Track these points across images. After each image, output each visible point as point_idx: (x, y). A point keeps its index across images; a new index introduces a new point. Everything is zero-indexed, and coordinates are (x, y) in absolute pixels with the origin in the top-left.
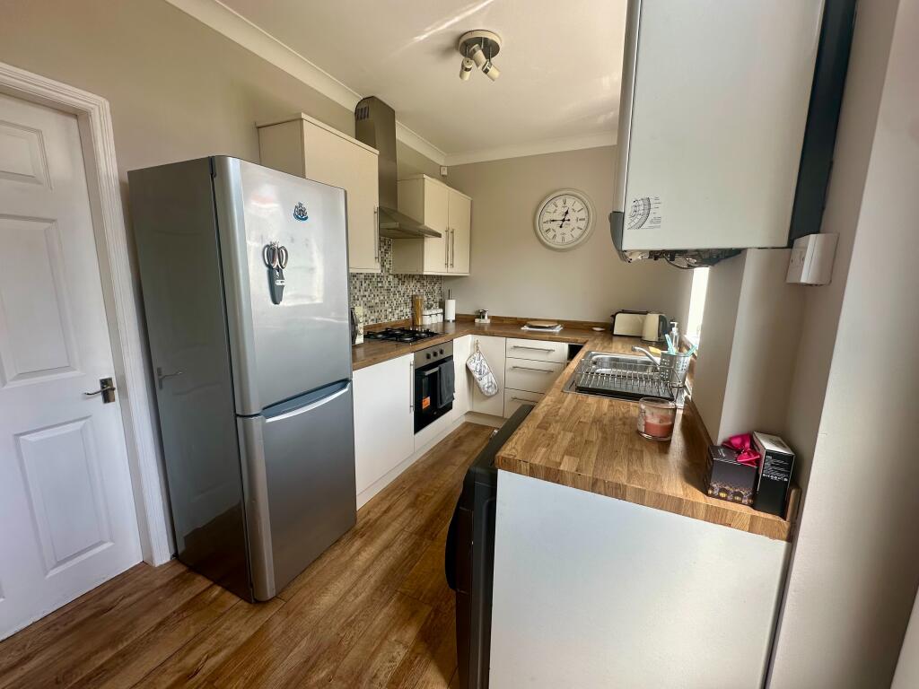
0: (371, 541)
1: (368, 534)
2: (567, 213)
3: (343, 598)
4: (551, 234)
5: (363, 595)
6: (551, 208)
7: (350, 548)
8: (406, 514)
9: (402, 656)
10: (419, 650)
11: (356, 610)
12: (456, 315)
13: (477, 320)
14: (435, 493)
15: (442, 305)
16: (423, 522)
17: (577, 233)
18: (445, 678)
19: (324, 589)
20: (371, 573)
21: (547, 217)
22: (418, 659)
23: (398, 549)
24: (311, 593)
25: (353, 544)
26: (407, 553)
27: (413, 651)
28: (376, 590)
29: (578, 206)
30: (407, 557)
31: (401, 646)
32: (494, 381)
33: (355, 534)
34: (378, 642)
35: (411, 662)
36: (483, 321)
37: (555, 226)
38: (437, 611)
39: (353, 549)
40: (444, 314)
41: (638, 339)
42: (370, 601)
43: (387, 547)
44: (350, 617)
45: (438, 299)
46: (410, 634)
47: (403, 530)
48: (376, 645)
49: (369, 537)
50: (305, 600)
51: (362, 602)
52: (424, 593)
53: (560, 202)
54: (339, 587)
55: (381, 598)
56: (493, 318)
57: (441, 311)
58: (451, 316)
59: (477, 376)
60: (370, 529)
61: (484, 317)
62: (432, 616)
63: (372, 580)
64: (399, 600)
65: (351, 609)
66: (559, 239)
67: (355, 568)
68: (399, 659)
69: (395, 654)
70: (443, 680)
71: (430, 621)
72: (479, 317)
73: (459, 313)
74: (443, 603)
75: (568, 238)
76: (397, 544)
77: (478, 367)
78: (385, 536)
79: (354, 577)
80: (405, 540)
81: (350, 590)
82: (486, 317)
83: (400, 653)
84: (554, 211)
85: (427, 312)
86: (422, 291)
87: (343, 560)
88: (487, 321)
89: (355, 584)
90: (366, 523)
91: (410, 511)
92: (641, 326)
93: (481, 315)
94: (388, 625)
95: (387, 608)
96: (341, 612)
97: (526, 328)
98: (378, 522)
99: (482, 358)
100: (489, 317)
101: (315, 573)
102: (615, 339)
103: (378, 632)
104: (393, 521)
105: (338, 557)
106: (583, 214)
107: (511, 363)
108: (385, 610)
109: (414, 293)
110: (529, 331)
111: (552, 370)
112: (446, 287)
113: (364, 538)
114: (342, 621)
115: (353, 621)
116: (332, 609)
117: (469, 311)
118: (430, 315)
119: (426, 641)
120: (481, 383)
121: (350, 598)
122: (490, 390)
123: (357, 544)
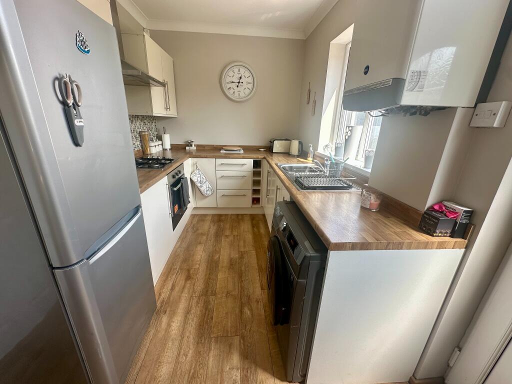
0: (173, 313)
1: (168, 309)
2: (241, 78)
3: (177, 362)
4: (231, 91)
5: (191, 351)
6: (231, 73)
7: (160, 324)
8: (188, 285)
9: (239, 376)
10: (247, 367)
11: (192, 365)
12: (171, 145)
13: (187, 148)
14: (199, 265)
15: (160, 138)
16: (202, 286)
17: (247, 91)
18: (270, 373)
19: (158, 362)
20: (187, 334)
21: (229, 79)
22: (249, 371)
23: (196, 311)
24: (149, 371)
25: (161, 321)
26: (204, 311)
27: (243, 369)
28: (198, 343)
29: (247, 74)
30: (205, 314)
31: (235, 370)
32: (210, 186)
33: (158, 313)
34: (220, 375)
35: (247, 376)
36: (192, 148)
37: (234, 85)
38: (243, 337)
39: (164, 325)
40: (162, 144)
41: (287, 154)
42: (198, 353)
43: (188, 312)
44: (190, 372)
45: (155, 133)
46: (236, 359)
47: (192, 296)
48: (219, 380)
49: (171, 311)
50: (148, 380)
51: (193, 356)
52: (229, 330)
53: (236, 70)
54: (169, 355)
55: (204, 347)
56: (197, 146)
57: (160, 142)
58: (168, 147)
59: (199, 185)
60: (170, 305)
61: (191, 146)
62: (242, 341)
63: (191, 339)
64: (216, 342)
65: (187, 367)
66: (237, 94)
67: (173, 336)
68: (238, 378)
69: (234, 377)
70: (269, 375)
71: (242, 345)
72: (188, 146)
73: (172, 143)
74: (244, 330)
75: (242, 95)
76: (194, 307)
77: (199, 179)
78: (182, 306)
79: (177, 343)
80: (197, 302)
81: (179, 354)
82: (193, 146)
83: (237, 375)
84: (232, 75)
85: (152, 144)
86: (145, 128)
87: (160, 335)
88: (194, 148)
89: (180, 348)
90: (162, 303)
91: (189, 282)
92: (289, 147)
93: (189, 144)
94: (219, 362)
95: (212, 352)
96: (181, 372)
97: (223, 152)
98: (172, 298)
99: (200, 173)
100: (195, 145)
101: (143, 356)
102: (274, 155)
103: (215, 370)
104: (182, 292)
105: (155, 335)
106: (250, 80)
107: (219, 174)
108: (212, 353)
109: (140, 130)
110: (225, 153)
111: (245, 175)
112: (160, 125)
113: (168, 312)
114: (186, 377)
115: (194, 373)
116: (173, 374)
117: (180, 141)
118: (155, 146)
119: (247, 358)
120: (202, 189)
121: (182, 359)
122: (208, 192)
123: (165, 319)
